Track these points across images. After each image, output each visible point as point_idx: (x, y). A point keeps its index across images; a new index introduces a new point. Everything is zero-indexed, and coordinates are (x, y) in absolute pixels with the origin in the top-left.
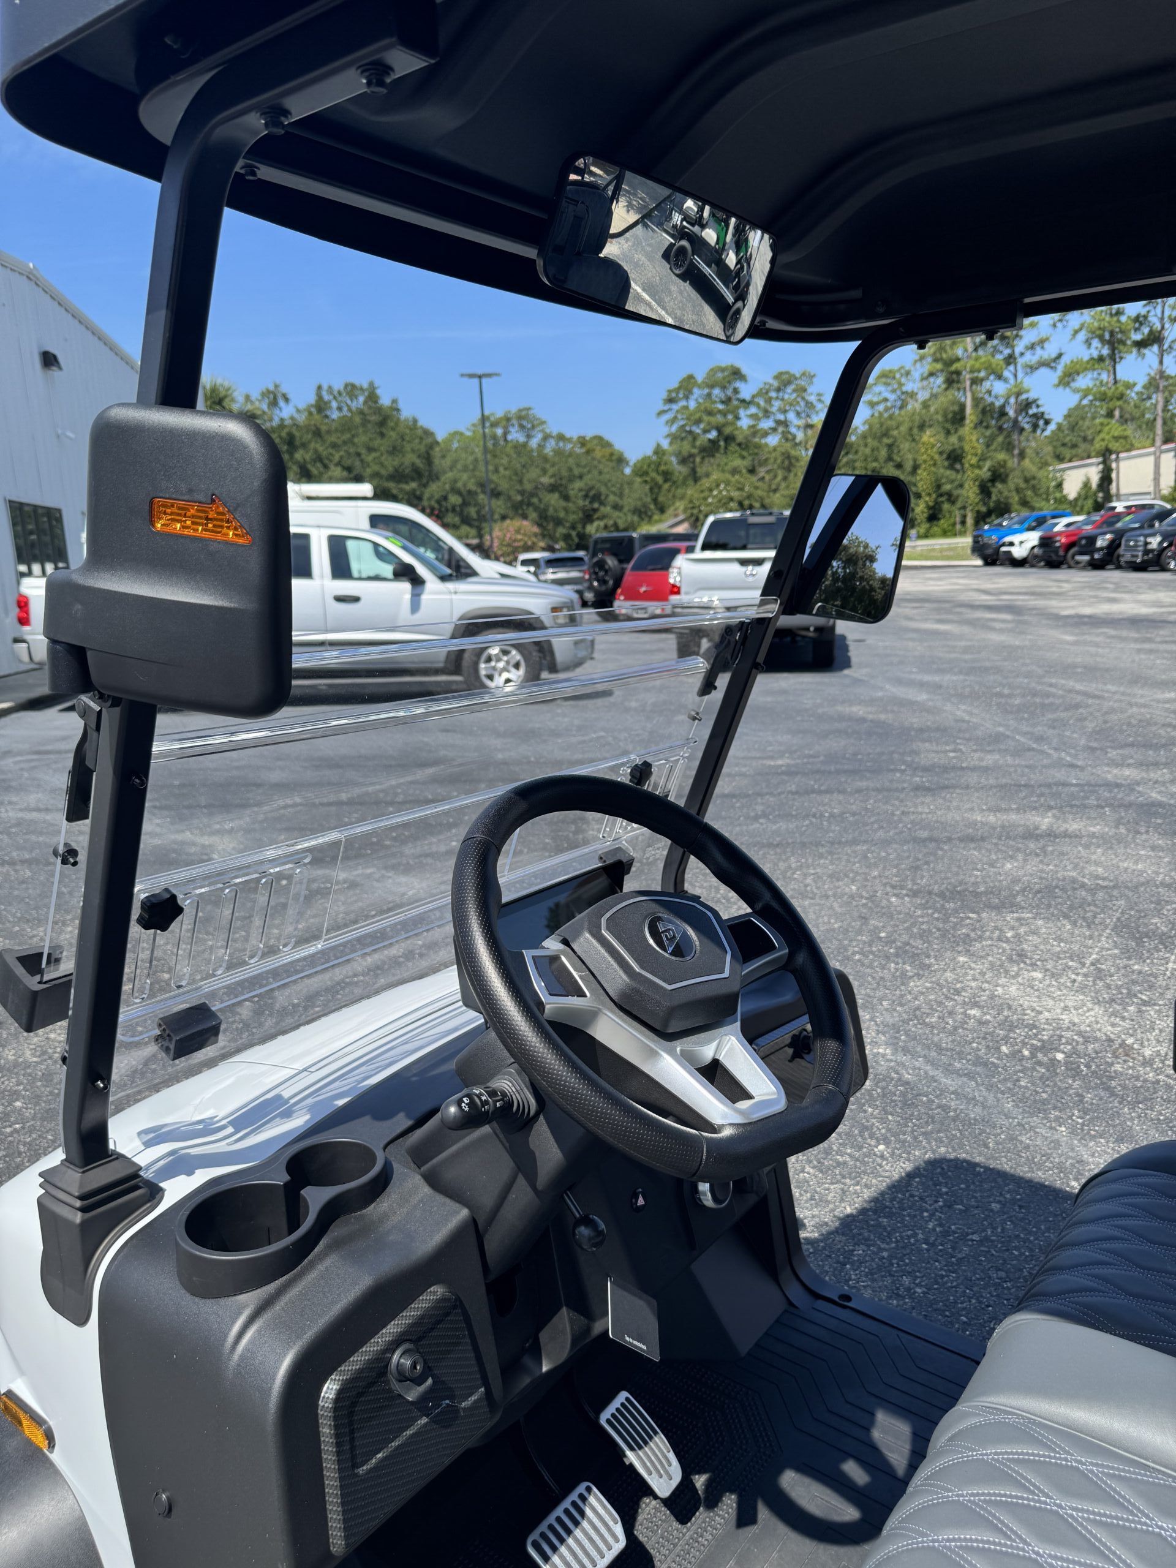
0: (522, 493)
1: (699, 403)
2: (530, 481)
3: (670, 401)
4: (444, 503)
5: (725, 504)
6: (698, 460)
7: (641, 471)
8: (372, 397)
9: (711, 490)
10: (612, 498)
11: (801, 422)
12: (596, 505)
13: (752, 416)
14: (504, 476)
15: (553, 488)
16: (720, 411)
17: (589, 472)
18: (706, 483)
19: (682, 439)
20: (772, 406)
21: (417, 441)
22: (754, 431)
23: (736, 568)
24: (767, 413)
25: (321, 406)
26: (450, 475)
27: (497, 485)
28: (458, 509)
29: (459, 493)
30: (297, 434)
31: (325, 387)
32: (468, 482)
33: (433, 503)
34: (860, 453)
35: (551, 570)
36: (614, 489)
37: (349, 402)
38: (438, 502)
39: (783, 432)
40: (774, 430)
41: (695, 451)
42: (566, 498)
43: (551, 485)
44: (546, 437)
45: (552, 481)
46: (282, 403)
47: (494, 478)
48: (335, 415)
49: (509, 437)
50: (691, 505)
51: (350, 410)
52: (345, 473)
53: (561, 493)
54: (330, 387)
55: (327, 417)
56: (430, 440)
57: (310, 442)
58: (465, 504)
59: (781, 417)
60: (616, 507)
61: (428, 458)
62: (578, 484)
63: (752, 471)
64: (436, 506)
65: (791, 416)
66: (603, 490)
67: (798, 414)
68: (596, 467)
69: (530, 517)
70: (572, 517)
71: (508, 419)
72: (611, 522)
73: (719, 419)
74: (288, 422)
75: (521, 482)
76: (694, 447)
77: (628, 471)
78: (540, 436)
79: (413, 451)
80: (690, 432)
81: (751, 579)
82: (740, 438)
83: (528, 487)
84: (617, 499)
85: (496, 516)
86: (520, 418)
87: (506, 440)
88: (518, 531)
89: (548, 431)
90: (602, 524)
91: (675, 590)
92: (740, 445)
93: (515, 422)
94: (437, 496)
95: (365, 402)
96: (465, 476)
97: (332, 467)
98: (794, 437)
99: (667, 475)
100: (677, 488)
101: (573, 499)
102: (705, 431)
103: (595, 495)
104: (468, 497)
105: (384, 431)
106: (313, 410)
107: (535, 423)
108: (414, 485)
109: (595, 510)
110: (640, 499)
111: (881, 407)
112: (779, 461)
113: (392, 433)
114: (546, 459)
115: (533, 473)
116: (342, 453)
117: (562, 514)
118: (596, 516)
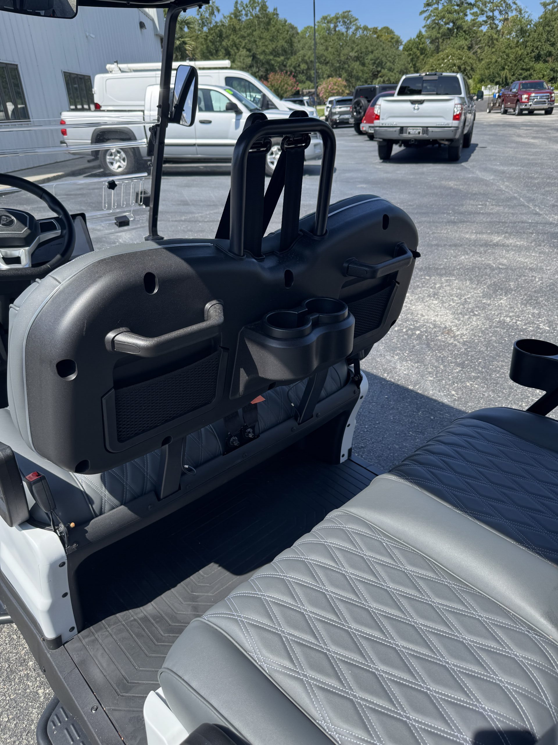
0: (339, 62)
1: (444, 6)
2: (344, 55)
3: (428, 5)
4: (298, 69)
5: (450, 67)
6: (441, 40)
7: (407, 49)
8: (264, 8)
9: (444, 59)
10: (388, 64)
11: (501, 18)
12: (379, 69)
13: (472, 14)
14: (331, 53)
15: (357, 59)
16: (455, 11)
17: (377, 49)
18: (441, 55)
19: (433, 28)
20: (486, 7)
21: (286, 32)
22: (474, 23)
23: (409, 105)
24: (482, 12)
25: (236, 14)
26: (302, 52)
27: (326, 57)
28: (305, 71)
29: (306, 63)
30: (224, 30)
31: (239, 2)
32: (310, 55)
33: (291, 68)
34: (531, 37)
35: (339, 106)
36: (390, 59)
37: (251, 10)
38: (295, 68)
39: (490, 24)
40: (486, 22)
41: (439, 35)
42: (363, 64)
43: (355, 57)
44: (357, 29)
45: (356, 54)
46: (216, 13)
47: (325, 53)
48: (244, 18)
49: (337, 29)
50: (431, 68)
51: (252, 15)
52: (248, 53)
53: (360, 61)
54: (242, 2)
55: (239, 20)
56: (294, 32)
57: (230, 35)
58: (308, 69)
59: (491, 14)
60: (390, 70)
61: (291, 43)
62: (370, 56)
63: (470, 48)
64: (294, 70)
65: (496, 13)
66: (384, 59)
67: (500, 12)
68: (381, 46)
69: (343, 76)
70: (365, 76)
71: (337, 18)
72: (387, 79)
73: (455, 16)
74: (219, 24)
75: (339, 55)
76: (439, 33)
77: (401, 48)
78: (354, 28)
79: (283, 39)
80: (438, 24)
81: (416, 112)
82: (465, 28)
83: (343, 58)
84: (391, 64)
85: (325, 76)
86: (344, 17)
87: (335, 30)
88: (335, 84)
89: (359, 24)
90: (382, 80)
91: (378, 117)
92: (465, 31)
93: (340, 19)
94: (294, 64)
95: (260, 11)
96: (310, 53)
97: (241, 49)
98: (497, 26)
99: (423, 51)
100: (428, 57)
101: (367, 65)
102: (446, 24)
103: (379, 62)
104: (310, 65)
105: (269, 27)
106: (232, 16)
107: (352, 20)
108: (282, 58)
109: (379, 72)
110: (404, 65)
111: (550, 7)
112: (486, 42)
113: (273, 29)
114: (354, 42)
115: (346, 50)
116: (246, 41)
117: (360, 74)
118: (380, 75)
